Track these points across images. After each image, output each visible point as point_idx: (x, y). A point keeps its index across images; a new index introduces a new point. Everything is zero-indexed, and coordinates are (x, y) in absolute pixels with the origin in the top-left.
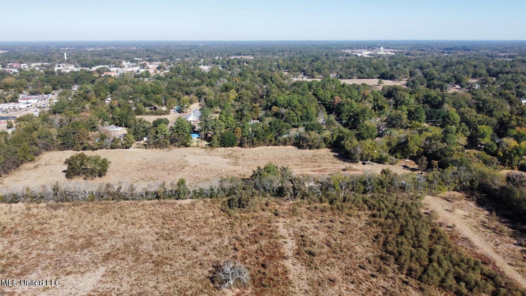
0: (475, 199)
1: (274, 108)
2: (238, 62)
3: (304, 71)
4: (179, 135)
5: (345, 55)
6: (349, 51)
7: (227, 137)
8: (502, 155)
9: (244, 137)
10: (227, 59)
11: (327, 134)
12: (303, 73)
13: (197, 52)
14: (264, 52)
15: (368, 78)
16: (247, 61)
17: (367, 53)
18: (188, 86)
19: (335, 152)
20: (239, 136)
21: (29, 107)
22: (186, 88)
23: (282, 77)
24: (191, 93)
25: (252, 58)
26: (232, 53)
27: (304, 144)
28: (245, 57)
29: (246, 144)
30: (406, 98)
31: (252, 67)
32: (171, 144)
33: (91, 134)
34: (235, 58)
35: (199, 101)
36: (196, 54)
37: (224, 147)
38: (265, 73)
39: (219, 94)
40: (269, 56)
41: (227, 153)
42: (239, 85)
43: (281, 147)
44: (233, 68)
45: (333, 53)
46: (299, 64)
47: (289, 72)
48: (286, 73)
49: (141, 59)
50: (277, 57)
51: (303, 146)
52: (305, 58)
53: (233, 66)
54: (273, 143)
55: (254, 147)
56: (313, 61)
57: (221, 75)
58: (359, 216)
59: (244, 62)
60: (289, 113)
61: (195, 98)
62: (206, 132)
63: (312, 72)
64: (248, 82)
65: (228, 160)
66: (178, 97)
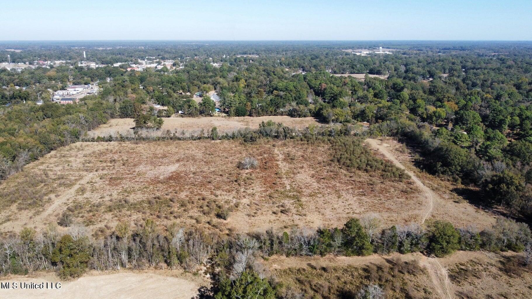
0: (398, 139)
1: (275, 92)
2: (244, 60)
3: (303, 67)
4: (206, 108)
5: (344, 54)
6: (349, 51)
7: (240, 109)
8: (426, 117)
9: (253, 109)
10: (234, 57)
11: (312, 107)
12: (302, 69)
13: (205, 51)
14: (268, 51)
15: (359, 73)
16: (253, 59)
17: (365, 52)
18: (205, 77)
19: (317, 119)
20: (249, 109)
21: (78, 93)
22: (204, 79)
23: (283, 72)
24: (208, 83)
25: (257, 56)
26: (238, 52)
27: (295, 114)
28: (250, 56)
29: (254, 114)
30: (376, 84)
31: (257, 64)
32: (200, 114)
33: (144, 106)
34: (241, 57)
35: (215, 89)
36: (204, 53)
37: (238, 116)
38: (269, 69)
39: (231, 83)
40: (273, 55)
41: (240, 119)
42: (247, 77)
43: (278, 116)
44: (241, 65)
45: (334, 53)
46: (299, 62)
47: (290, 68)
48: (287, 70)
49: (154, 57)
50: (281, 56)
51: (295, 115)
52: (306, 56)
53: (240, 63)
54: (273, 113)
55: (259, 116)
56: (312, 59)
57: (230, 70)
58: (323, 147)
59: (250, 60)
60: (286, 95)
61: (212, 87)
62: (224, 107)
63: (310, 68)
64: (254, 74)
65: (241, 123)
66: (198, 86)
